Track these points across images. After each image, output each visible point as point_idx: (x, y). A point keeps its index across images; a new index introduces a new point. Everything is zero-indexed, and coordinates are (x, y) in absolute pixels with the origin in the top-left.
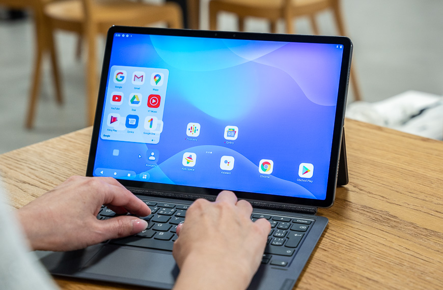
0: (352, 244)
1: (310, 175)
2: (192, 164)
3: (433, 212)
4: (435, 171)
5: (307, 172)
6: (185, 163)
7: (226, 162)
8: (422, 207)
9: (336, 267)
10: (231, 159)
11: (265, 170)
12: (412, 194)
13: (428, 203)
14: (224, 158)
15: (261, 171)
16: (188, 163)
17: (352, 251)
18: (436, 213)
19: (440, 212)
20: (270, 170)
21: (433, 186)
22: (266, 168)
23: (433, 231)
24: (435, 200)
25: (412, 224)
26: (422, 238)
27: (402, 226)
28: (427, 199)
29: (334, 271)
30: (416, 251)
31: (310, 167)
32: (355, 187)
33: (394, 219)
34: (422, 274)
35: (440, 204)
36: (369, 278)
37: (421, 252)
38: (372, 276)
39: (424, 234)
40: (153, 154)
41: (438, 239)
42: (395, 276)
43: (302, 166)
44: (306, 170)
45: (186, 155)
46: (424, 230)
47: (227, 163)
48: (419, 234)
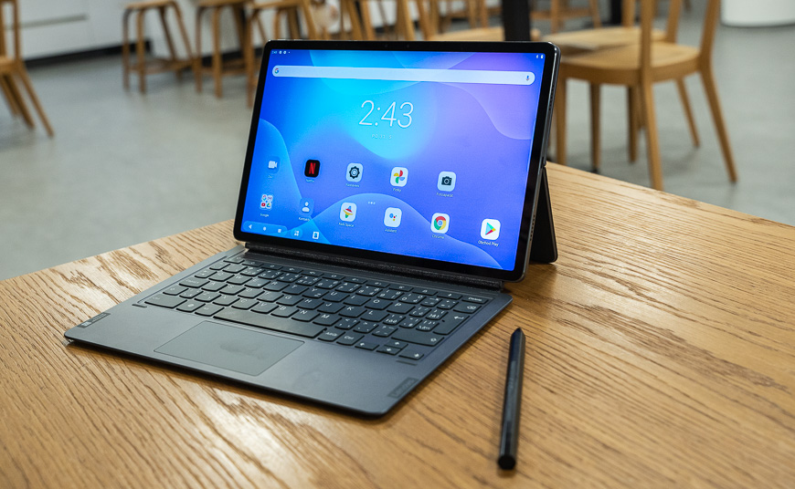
0: (598, 382)
1: (495, 236)
2: (351, 218)
3: (744, 333)
4: (762, 267)
5: (491, 231)
6: (343, 217)
7: (391, 216)
8: (728, 324)
9: (559, 422)
10: (398, 213)
11: (438, 228)
12: (716, 304)
13: (739, 318)
14: (389, 211)
15: (434, 229)
16: (347, 216)
17: (594, 395)
18: (749, 335)
19: (755, 334)
20: (444, 229)
21: (754, 291)
22: (441, 226)
23: (737, 366)
24: (751, 314)
25: (705, 352)
26: (715, 378)
27: (688, 354)
28: (739, 311)
29: (553, 428)
30: (701, 399)
31: (496, 224)
32: (631, 289)
33: (678, 344)
34: (699, 442)
35: (758, 321)
36: (608, 444)
37: (707, 403)
38: (613, 441)
39: (719, 369)
40: (307, 204)
41: (741, 380)
42: (653, 444)
43: (485, 222)
44: (491, 229)
45: (345, 206)
46: (722, 364)
47: (393, 218)
48: (713, 370)
